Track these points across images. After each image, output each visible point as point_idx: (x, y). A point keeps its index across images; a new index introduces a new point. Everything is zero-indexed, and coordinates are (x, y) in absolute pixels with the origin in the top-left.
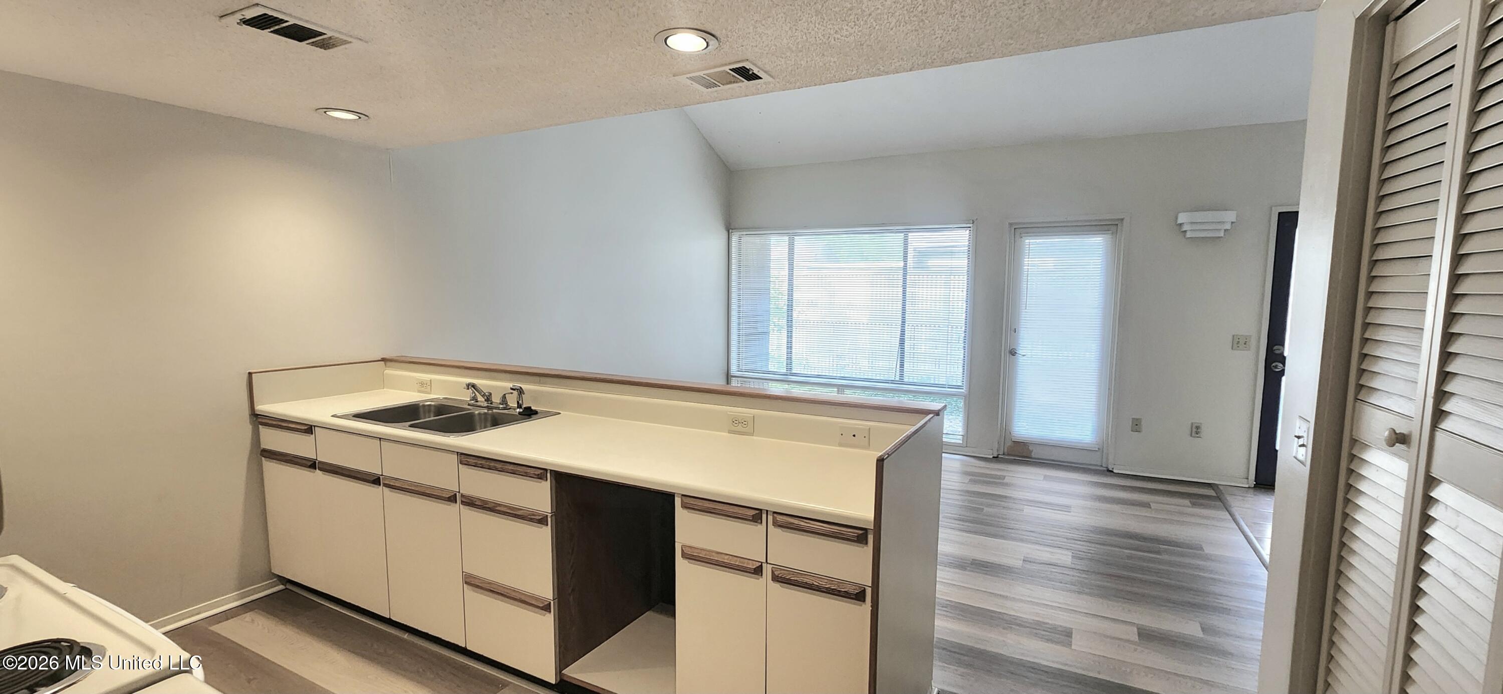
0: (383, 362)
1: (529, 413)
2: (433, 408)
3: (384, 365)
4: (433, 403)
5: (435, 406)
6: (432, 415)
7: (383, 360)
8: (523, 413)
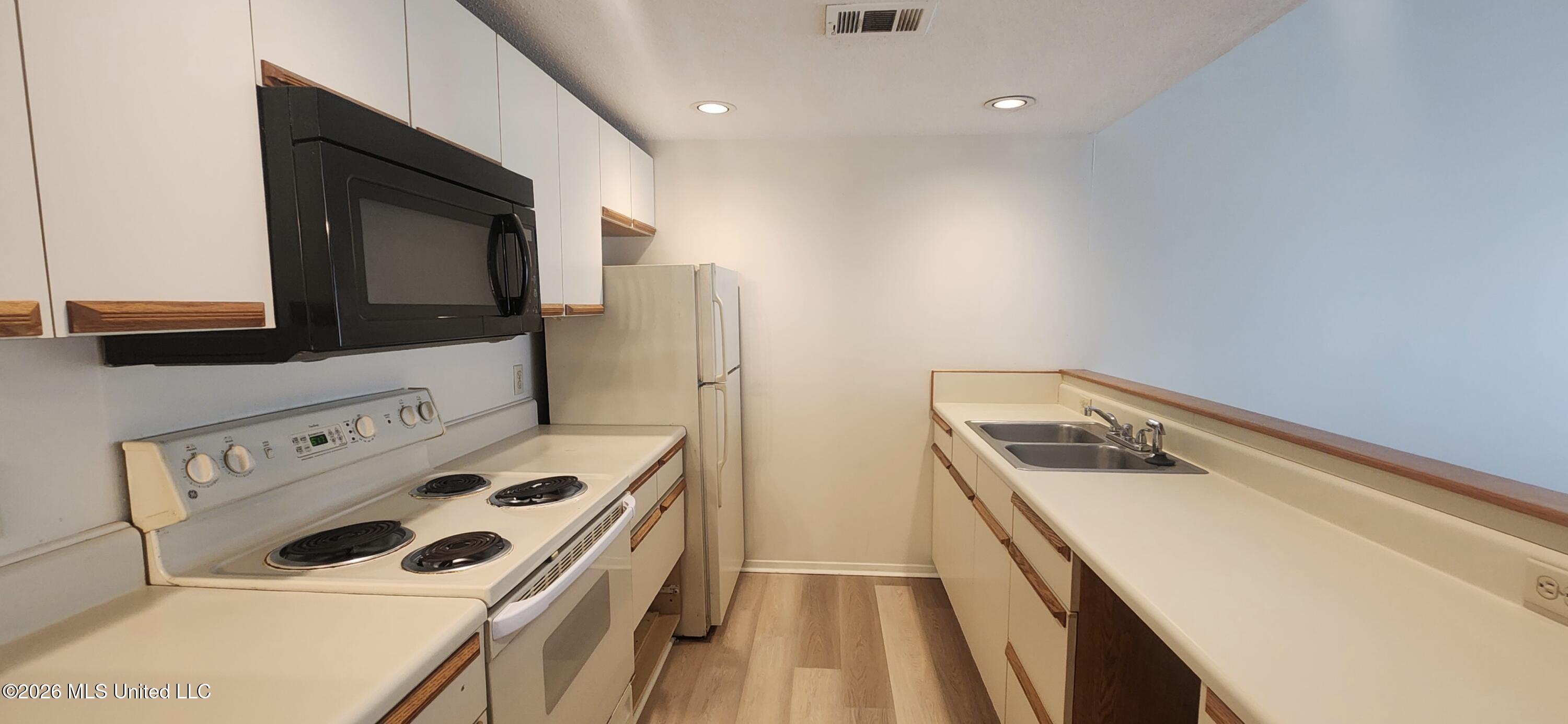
0: (1060, 374)
1: (1162, 462)
2: (1073, 433)
3: (1061, 378)
4: (1074, 427)
5: (1076, 430)
6: (1072, 440)
7: (1061, 372)
8: (1154, 461)
